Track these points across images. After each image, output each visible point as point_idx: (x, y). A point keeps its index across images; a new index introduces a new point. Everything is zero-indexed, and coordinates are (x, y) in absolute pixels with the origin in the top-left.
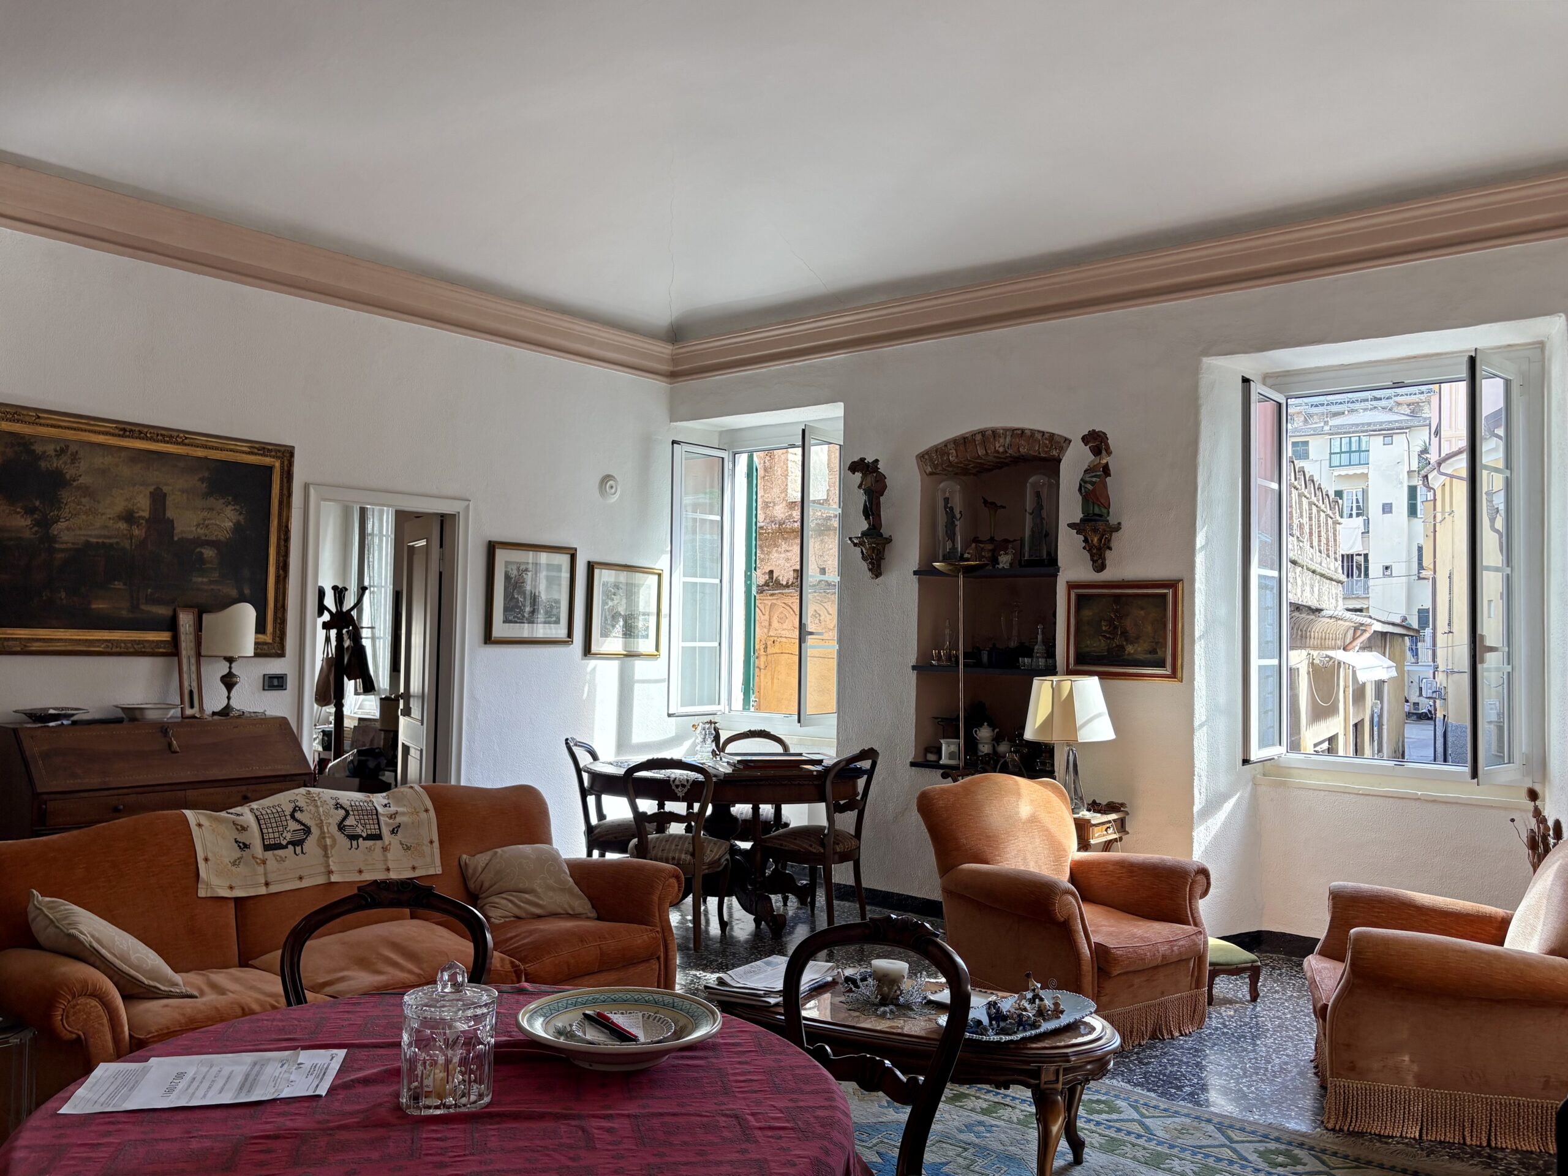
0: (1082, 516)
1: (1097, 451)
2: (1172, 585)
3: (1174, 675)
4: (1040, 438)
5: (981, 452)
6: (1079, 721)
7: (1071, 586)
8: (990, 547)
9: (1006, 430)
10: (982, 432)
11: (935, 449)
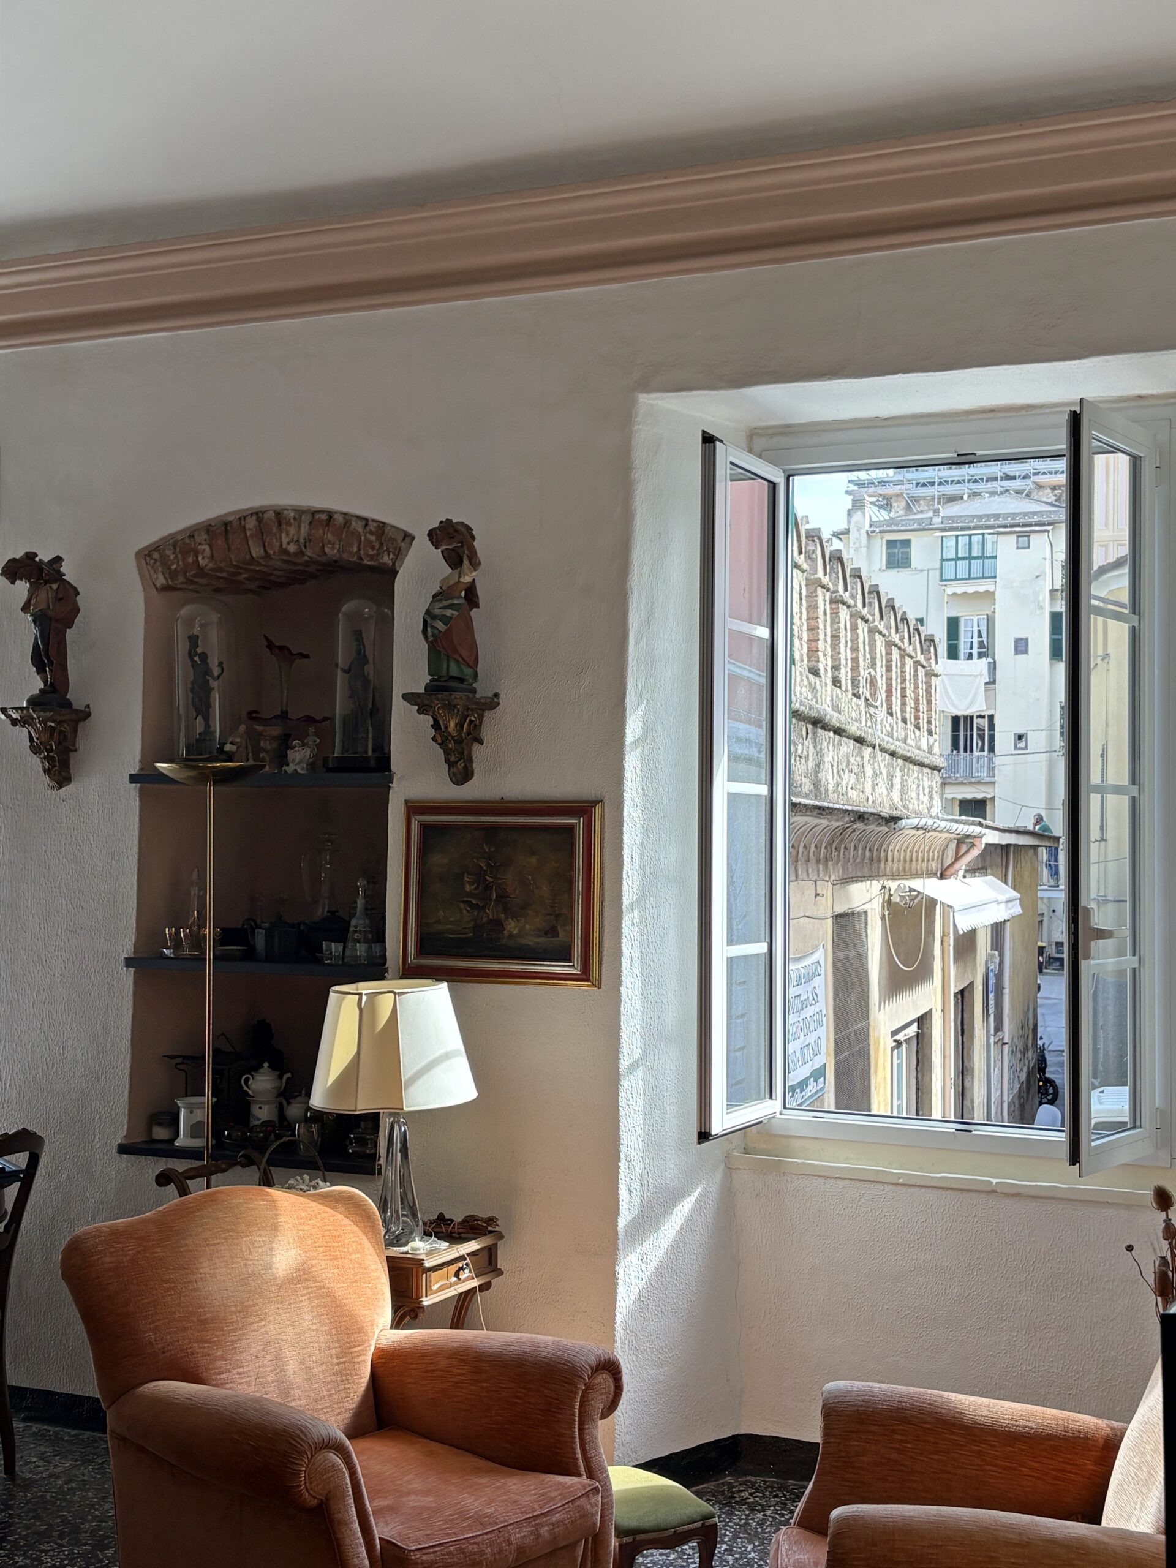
0: (428, 678)
1: (455, 560)
2: (585, 809)
3: (585, 975)
4: (360, 530)
5: (256, 551)
6: (407, 1071)
7: (413, 809)
8: (275, 731)
9: (300, 512)
10: (257, 513)
11: (171, 541)
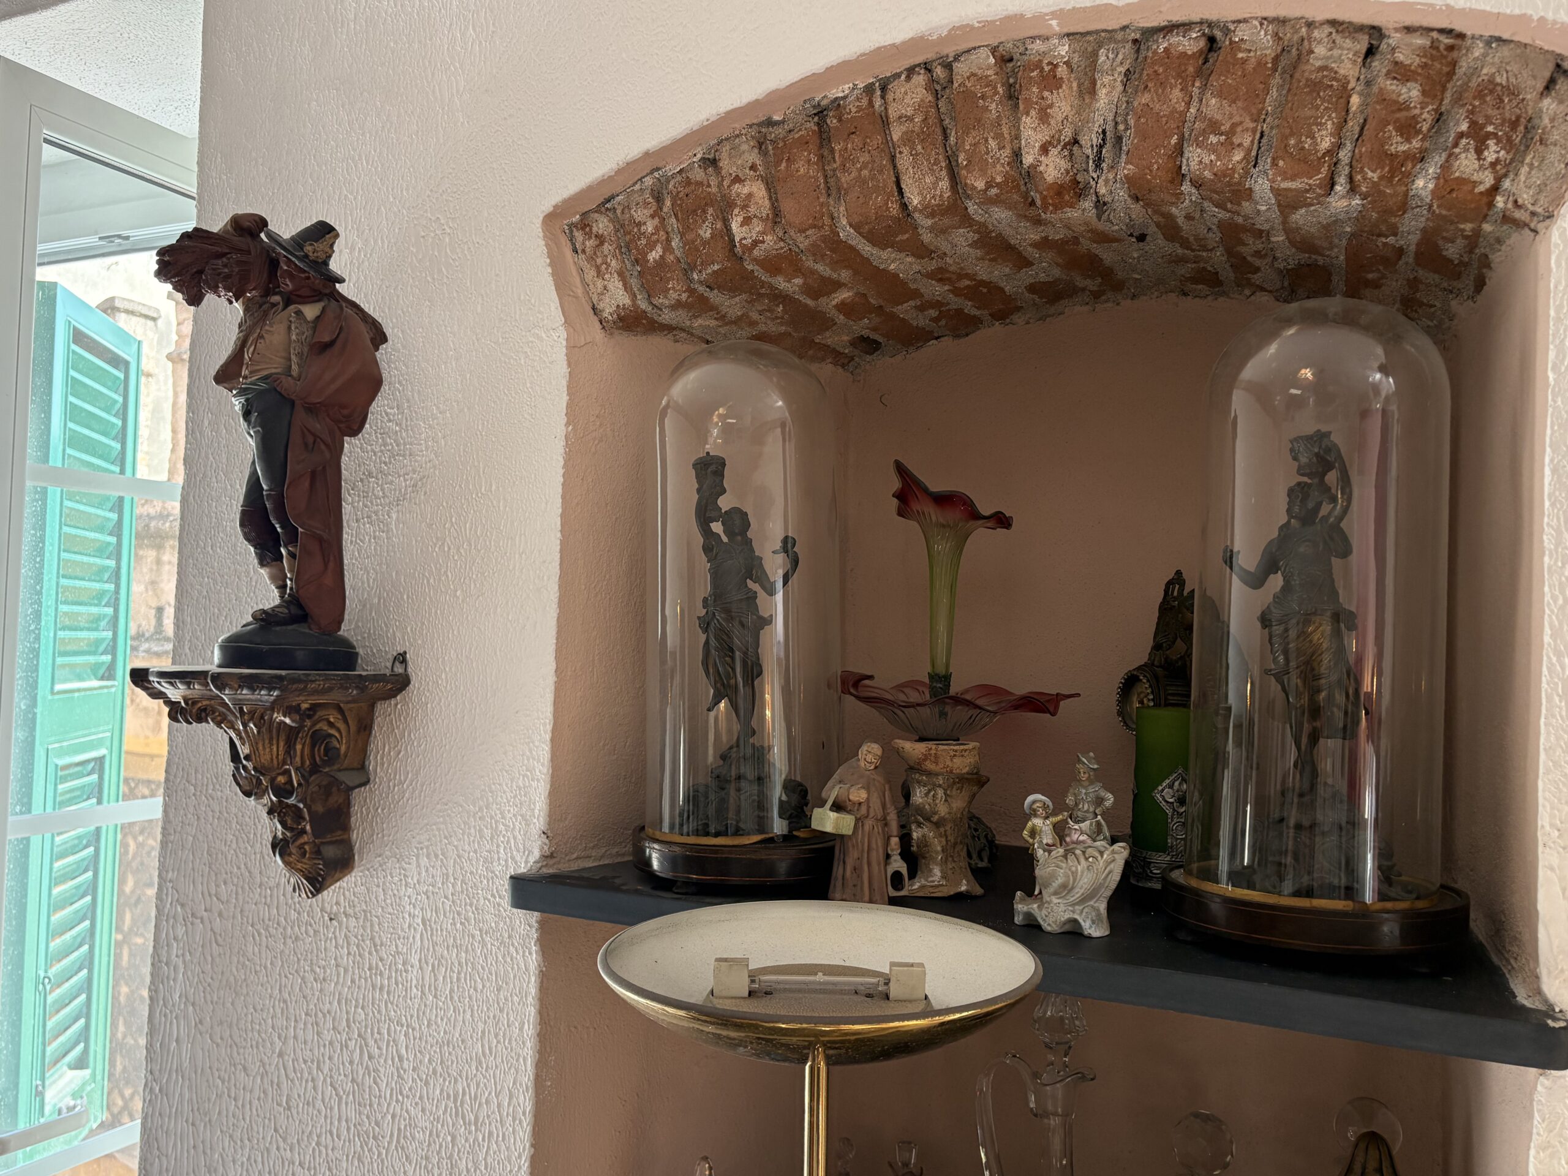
5: (922, 185)
9: (1093, 38)
10: (927, 67)
11: (649, 181)
